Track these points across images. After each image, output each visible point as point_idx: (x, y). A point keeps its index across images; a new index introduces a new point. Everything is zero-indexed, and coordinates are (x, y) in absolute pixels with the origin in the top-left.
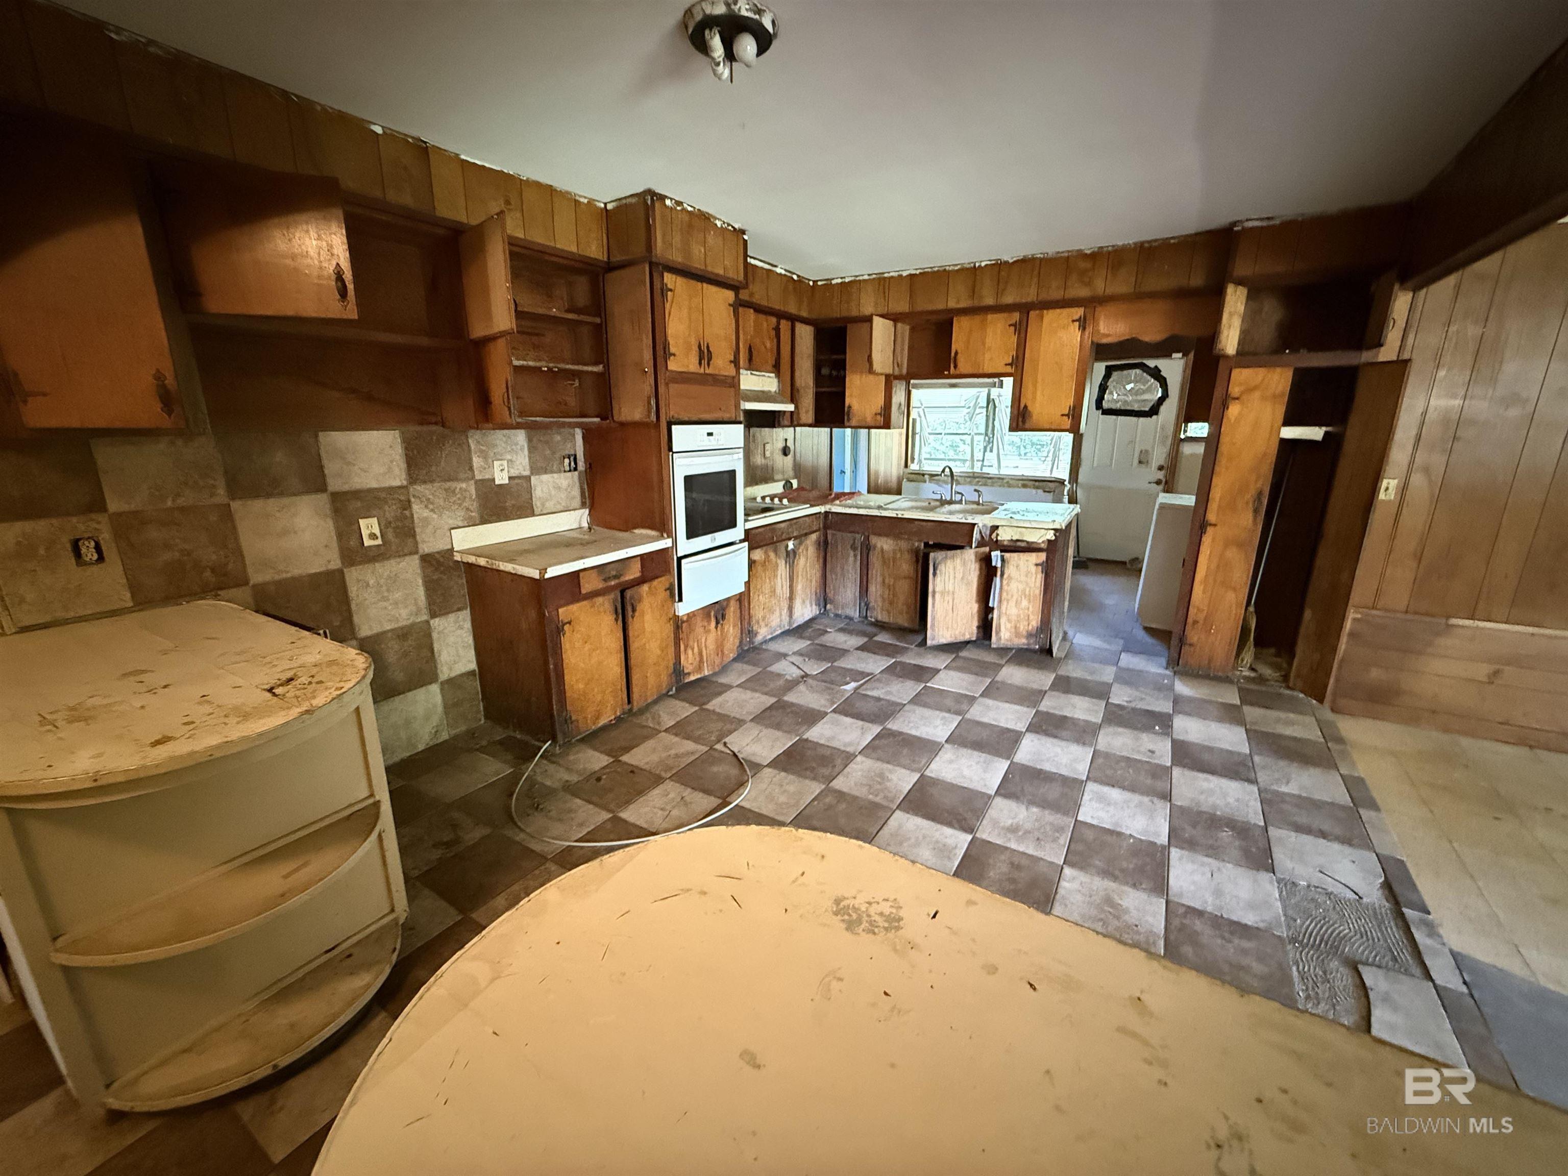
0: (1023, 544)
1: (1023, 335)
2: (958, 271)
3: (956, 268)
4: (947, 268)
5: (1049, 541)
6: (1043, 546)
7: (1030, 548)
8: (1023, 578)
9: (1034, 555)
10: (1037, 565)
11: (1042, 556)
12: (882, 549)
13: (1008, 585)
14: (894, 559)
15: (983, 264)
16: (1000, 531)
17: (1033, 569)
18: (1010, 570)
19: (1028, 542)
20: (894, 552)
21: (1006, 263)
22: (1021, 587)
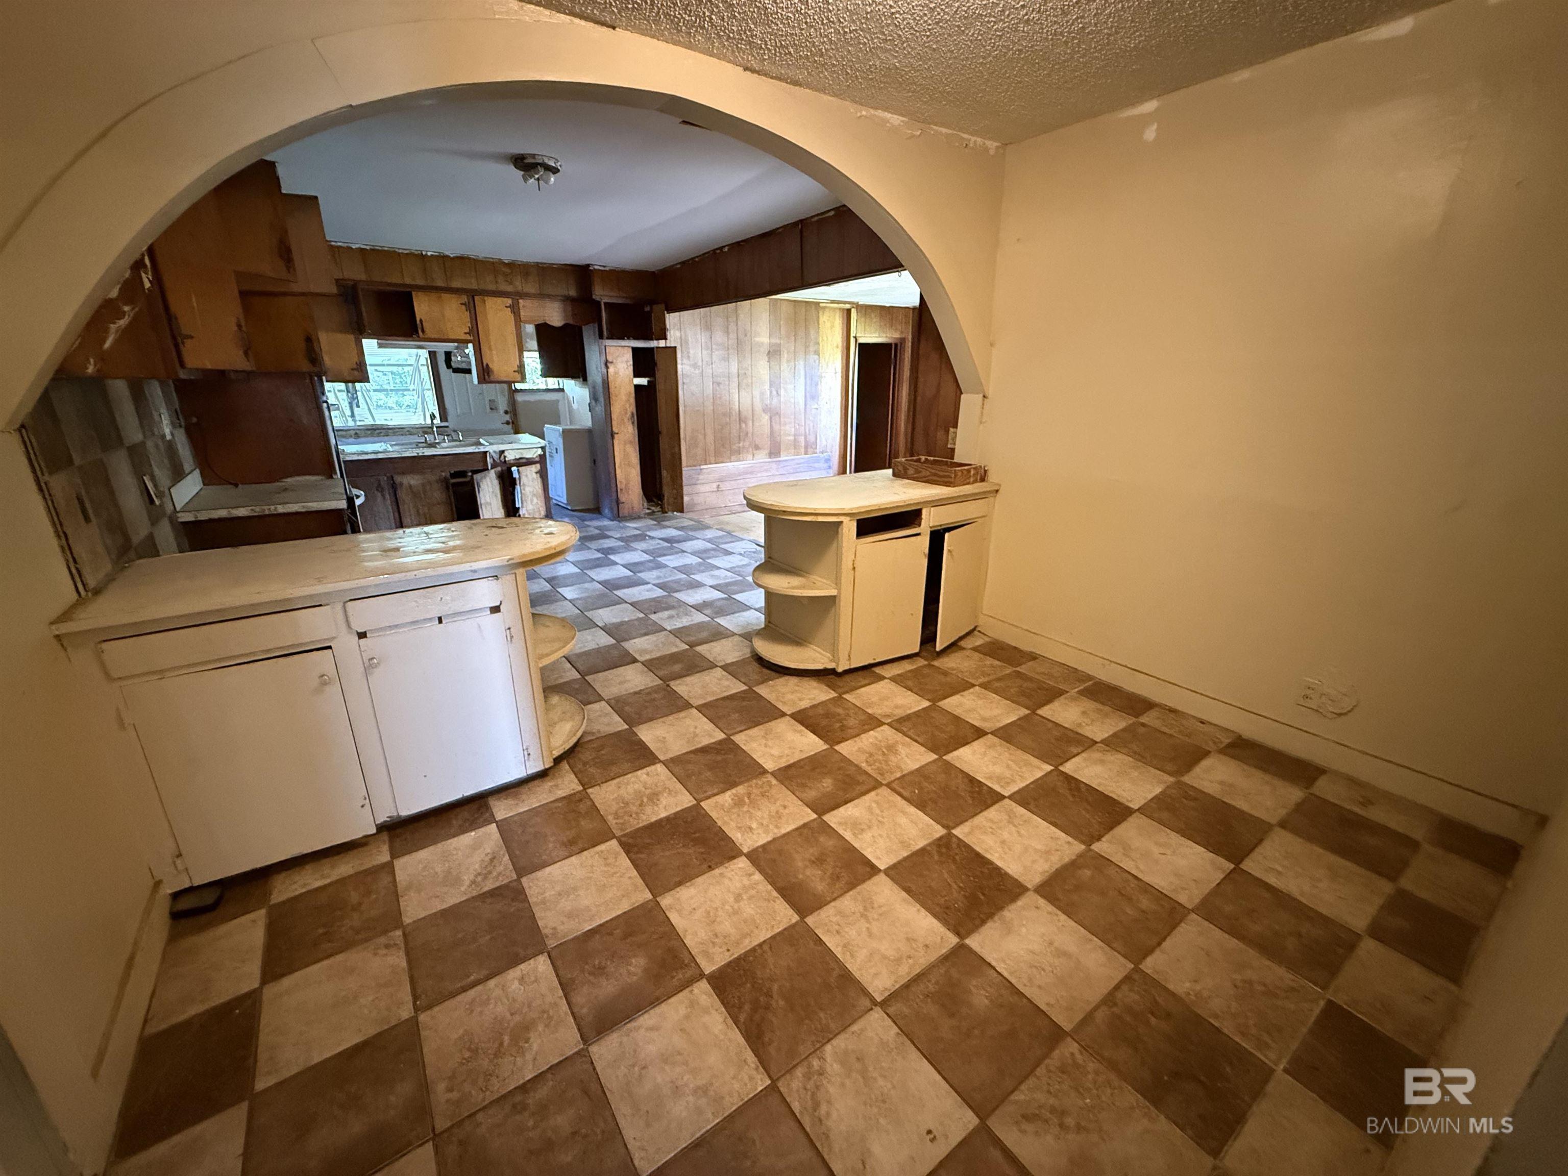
0: (524, 461)
1: (473, 312)
2: (407, 254)
3: (406, 252)
4: (397, 250)
5: (540, 455)
6: (537, 459)
7: (529, 462)
8: (531, 483)
9: (534, 466)
10: (536, 473)
11: (538, 466)
12: (410, 486)
13: (524, 490)
14: (425, 492)
15: (429, 254)
16: (506, 454)
17: (535, 475)
18: (524, 479)
19: (527, 459)
20: (423, 485)
21: (448, 257)
22: (531, 490)
